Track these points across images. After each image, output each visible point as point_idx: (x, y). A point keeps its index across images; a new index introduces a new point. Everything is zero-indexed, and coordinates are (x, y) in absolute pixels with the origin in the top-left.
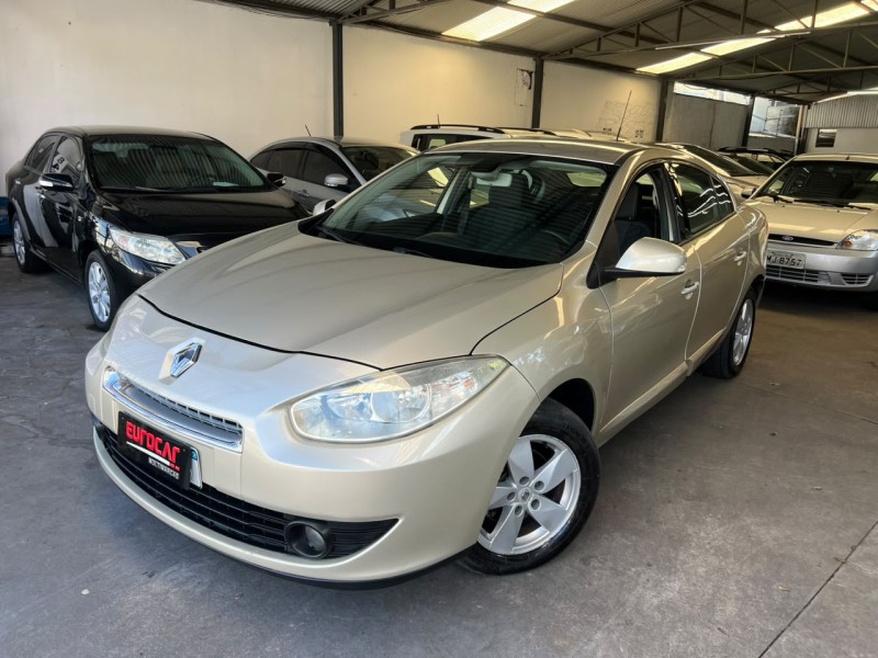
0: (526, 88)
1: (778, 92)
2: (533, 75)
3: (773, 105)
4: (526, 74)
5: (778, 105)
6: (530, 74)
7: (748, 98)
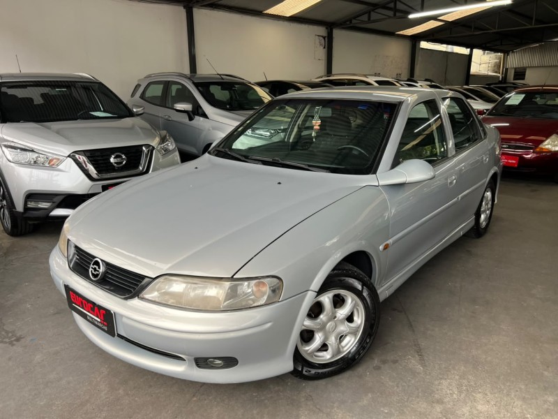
0: (322, 48)
1: (488, 45)
2: (326, 39)
3: (484, 54)
4: (322, 38)
5: (487, 54)
6: (324, 38)
7: (469, 50)
